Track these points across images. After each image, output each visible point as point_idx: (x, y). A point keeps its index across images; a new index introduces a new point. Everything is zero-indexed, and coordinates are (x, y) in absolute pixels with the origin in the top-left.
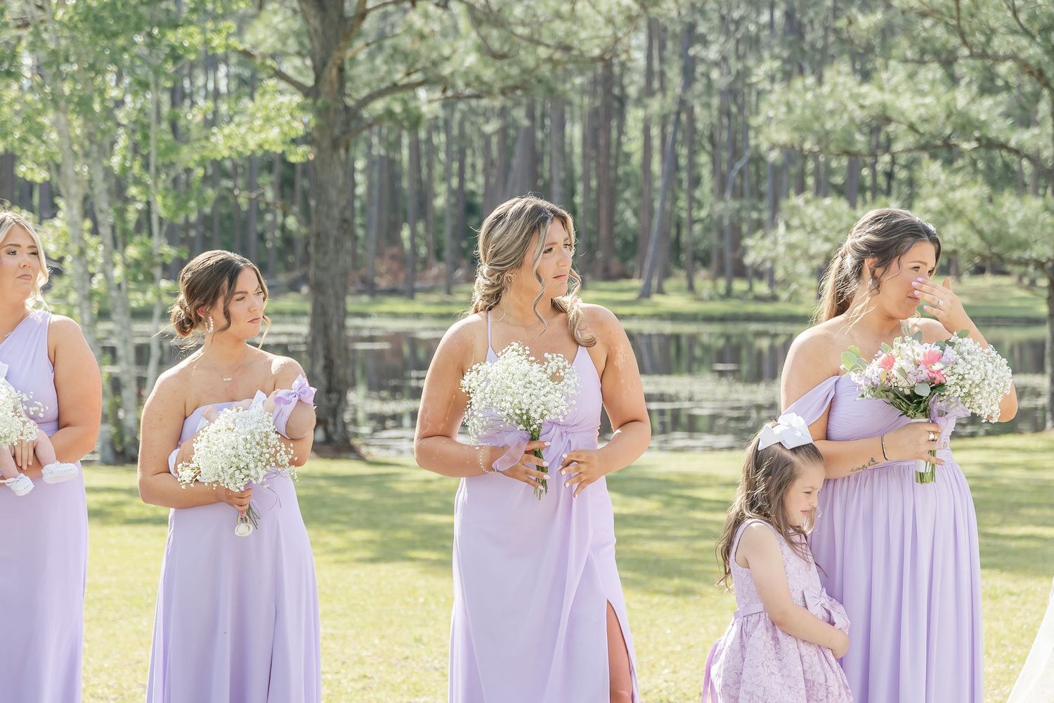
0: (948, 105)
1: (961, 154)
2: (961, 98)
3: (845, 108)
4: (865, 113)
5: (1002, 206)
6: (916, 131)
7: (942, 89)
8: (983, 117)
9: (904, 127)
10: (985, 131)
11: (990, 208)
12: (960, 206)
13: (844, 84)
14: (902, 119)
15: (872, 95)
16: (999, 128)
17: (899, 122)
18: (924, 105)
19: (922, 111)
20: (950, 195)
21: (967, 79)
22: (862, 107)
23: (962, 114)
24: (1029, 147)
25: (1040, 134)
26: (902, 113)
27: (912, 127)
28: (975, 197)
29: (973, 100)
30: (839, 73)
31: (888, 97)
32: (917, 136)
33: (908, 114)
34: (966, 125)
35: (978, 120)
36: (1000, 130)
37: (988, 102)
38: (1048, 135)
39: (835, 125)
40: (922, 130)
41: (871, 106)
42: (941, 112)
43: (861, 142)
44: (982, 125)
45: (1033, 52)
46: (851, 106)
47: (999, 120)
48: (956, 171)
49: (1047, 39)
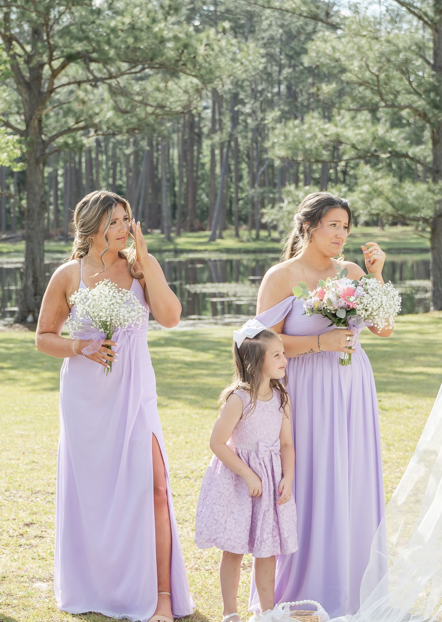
0: (373, 133)
1: (381, 160)
2: (381, 130)
3: (315, 136)
4: (328, 139)
5: (404, 188)
6: (356, 148)
7: (369, 124)
8: (393, 140)
9: (349, 146)
10: (394, 147)
11: (398, 189)
12: (380, 189)
13: (316, 123)
14: (348, 142)
15: (331, 129)
16: (402, 146)
17: (347, 144)
18: (360, 134)
19: (359, 137)
20: (375, 183)
21: (383, 119)
22: (326, 136)
23: (381, 138)
24: (419, 156)
25: (425, 148)
26: (348, 139)
27: (354, 146)
28: (389, 184)
29: (387, 131)
30: (313, 117)
31: (339, 130)
32: (356, 151)
33: (351, 139)
34: (384, 144)
35: (390, 141)
36: (403, 147)
37: (396, 131)
38: (429, 149)
39: (311, 146)
40: (359, 148)
41: (331, 135)
42: (369, 137)
43: (326, 155)
44: (392, 144)
45: (421, 103)
46: (320, 135)
47: (402, 141)
48: (378, 170)
49: (428, 96)
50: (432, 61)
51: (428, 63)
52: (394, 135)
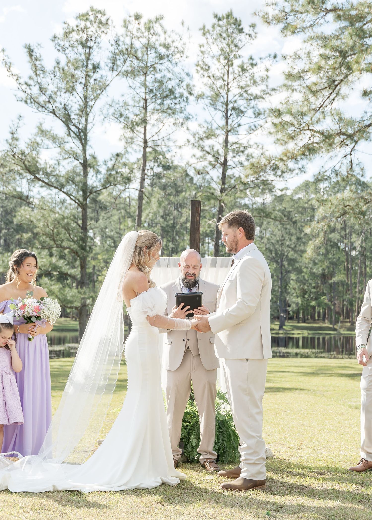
0: (50, 262)
1: (54, 276)
2: (54, 260)
5: (66, 291)
7: (48, 257)
8: (60, 265)
10: (61, 269)
11: (62, 291)
12: (53, 291)
16: (65, 269)
19: (42, 263)
20: (51, 287)
21: (55, 254)
23: (54, 264)
24: (74, 274)
25: (77, 271)
28: (58, 288)
29: (57, 261)
34: (55, 268)
35: (58, 266)
37: (62, 261)
38: (79, 271)
42: (48, 264)
45: (75, 246)
47: (65, 266)
48: (52, 281)
49: (79, 243)
50: (81, 225)
51: (79, 226)
52: (61, 263)
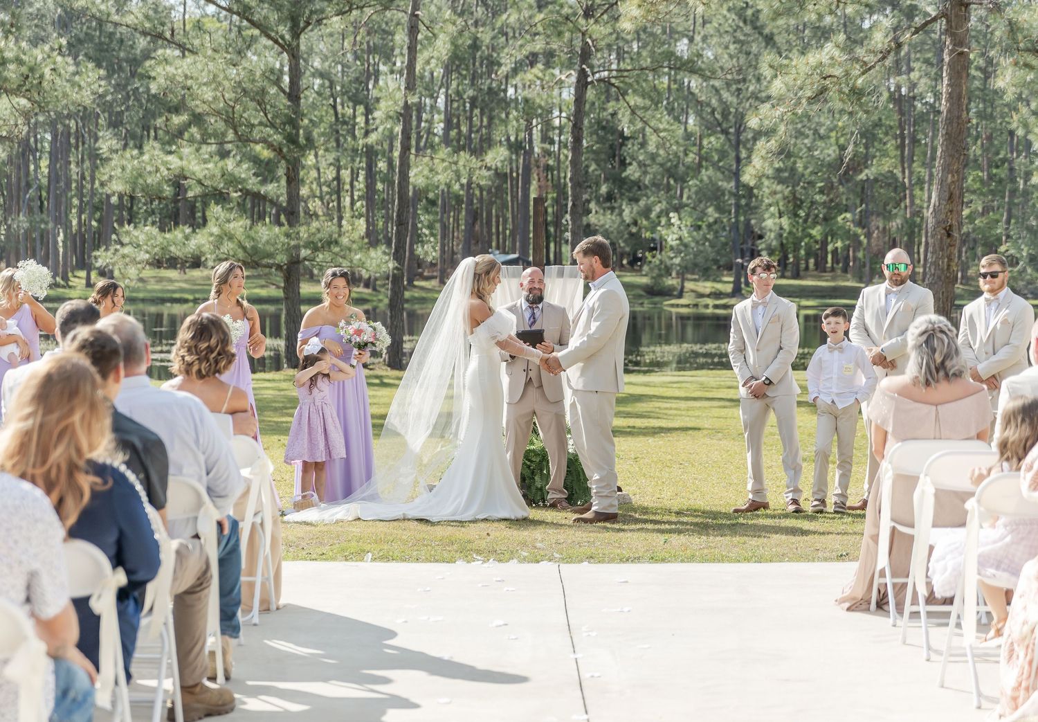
0: (222, 168)
1: (231, 199)
2: (230, 164)
3: (157, 170)
4: (171, 173)
5: (257, 232)
6: (203, 185)
7: (217, 158)
8: (243, 176)
9: (195, 182)
10: (245, 185)
12: (233, 232)
13: (157, 155)
14: (193, 177)
15: (174, 161)
16: (253, 183)
17: (193, 179)
18: (207, 169)
19: (206, 172)
20: (227, 225)
21: (234, 152)
22: (169, 169)
23: (231, 175)
24: (272, 195)
25: (279, 186)
26: (194, 174)
27: (200, 182)
29: (237, 166)
30: (154, 148)
31: (184, 163)
32: (203, 188)
33: (197, 174)
34: (232, 181)
35: (240, 178)
36: (254, 184)
37: (246, 166)
38: (283, 187)
39: (152, 181)
40: (206, 184)
41: (174, 169)
42: (219, 174)
43: (168, 191)
44: (243, 181)
45: (276, 137)
46: (162, 169)
47: (253, 178)
49: (284, 130)
50: (287, 90)
51: (284, 92)
52: (244, 171)
